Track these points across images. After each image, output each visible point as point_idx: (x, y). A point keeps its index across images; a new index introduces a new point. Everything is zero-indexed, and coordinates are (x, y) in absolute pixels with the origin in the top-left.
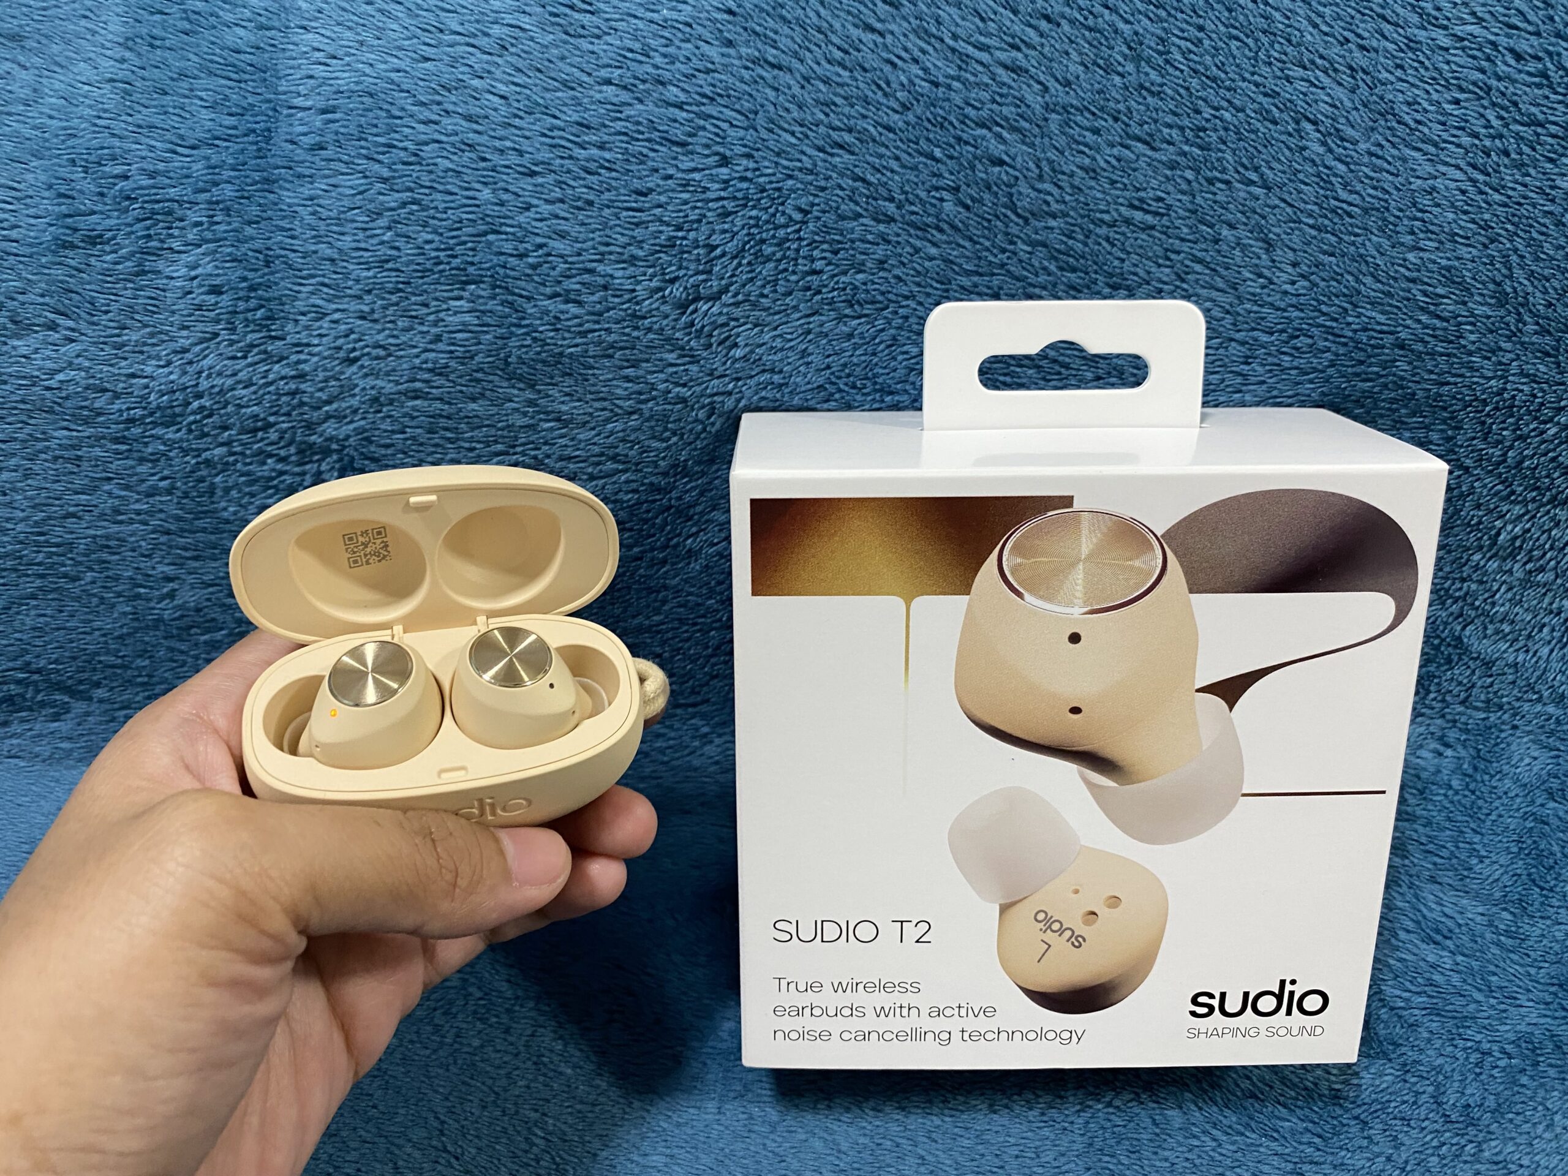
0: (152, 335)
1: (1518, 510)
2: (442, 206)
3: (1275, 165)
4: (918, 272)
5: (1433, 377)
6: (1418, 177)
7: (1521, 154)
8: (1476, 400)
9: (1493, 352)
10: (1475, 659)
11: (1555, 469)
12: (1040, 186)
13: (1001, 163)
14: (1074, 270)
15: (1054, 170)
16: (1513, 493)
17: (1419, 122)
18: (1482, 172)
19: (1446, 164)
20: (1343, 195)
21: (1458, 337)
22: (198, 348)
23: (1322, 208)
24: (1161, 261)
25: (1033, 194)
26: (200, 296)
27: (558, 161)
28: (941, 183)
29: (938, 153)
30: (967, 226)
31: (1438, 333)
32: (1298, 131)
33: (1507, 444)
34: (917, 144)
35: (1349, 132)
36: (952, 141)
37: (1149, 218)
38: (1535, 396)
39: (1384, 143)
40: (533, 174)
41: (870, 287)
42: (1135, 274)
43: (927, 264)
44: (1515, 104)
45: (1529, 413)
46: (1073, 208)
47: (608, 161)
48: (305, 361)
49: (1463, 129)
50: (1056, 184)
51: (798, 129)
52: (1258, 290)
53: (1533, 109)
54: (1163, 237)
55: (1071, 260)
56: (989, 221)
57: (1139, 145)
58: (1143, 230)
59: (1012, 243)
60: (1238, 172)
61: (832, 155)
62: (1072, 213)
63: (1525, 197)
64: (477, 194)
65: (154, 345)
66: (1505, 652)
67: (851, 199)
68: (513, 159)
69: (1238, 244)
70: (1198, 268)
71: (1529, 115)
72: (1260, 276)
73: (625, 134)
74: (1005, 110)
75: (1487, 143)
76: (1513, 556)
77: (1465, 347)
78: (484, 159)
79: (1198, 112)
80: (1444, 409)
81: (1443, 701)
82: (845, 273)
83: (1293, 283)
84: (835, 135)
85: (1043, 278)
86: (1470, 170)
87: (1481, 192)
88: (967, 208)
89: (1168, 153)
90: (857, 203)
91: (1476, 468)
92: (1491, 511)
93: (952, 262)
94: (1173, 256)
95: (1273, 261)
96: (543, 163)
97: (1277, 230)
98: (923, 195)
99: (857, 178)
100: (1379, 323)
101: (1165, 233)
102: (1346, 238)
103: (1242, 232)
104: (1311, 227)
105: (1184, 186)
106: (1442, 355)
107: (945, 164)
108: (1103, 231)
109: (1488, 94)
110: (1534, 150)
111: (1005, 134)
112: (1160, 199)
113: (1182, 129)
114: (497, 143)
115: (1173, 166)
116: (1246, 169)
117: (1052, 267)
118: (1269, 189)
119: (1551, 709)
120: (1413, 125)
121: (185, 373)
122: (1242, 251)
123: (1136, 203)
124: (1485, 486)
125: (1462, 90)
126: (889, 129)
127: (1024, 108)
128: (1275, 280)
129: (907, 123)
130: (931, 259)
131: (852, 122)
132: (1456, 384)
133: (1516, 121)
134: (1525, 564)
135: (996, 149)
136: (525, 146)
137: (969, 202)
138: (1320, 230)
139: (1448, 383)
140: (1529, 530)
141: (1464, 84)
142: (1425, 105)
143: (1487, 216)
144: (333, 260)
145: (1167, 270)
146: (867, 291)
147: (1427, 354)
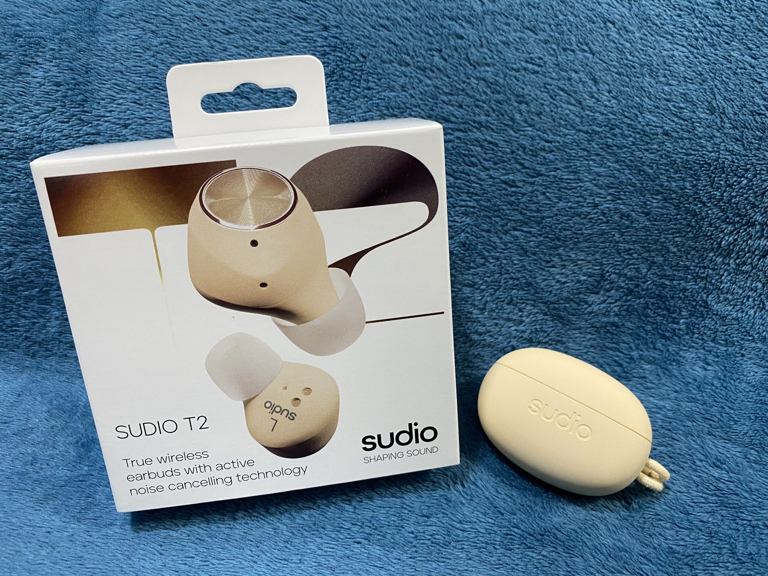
0: (19, 108)
1: (730, 228)
2: (182, 46)
3: (596, 43)
4: (421, 93)
5: (684, 151)
6: (665, 50)
7: (713, 39)
8: (706, 164)
9: (711, 138)
10: (716, 315)
11: (748, 204)
12: (481, 50)
13: (462, 38)
14: (499, 93)
15: (488, 42)
16: (728, 217)
17: (662, 24)
18: (695, 48)
19: (678, 44)
20: (630, 58)
21: (693, 130)
22: (43, 116)
23: (620, 64)
24: (542, 89)
25: (478, 54)
26: (49, 87)
27: (243, 27)
28: (433, 47)
29: (431, 32)
30: (445, 70)
31: (684, 127)
32: (606, 27)
33: (724, 189)
34: (421, 27)
35: (631, 28)
36: (438, 26)
37: (536, 68)
38: (734, 162)
39: (647, 33)
40: (229, 33)
41: (398, 99)
42: (530, 95)
43: (426, 88)
44: (707, 17)
45: (732, 171)
46: (498, 62)
47: (268, 27)
48: (101, 125)
49: (684, 28)
50: (489, 49)
51: (362, 16)
52: (592, 105)
53: (716, 19)
54: (543, 77)
55: (498, 88)
56: (456, 67)
57: (529, 32)
58: (533, 73)
59: (469, 78)
60: (578, 46)
61: (379, 31)
62: (498, 64)
63: (717, 60)
64: (200, 42)
65: (20, 114)
66: (731, 311)
67: (388, 53)
68: (220, 25)
69: (581, 81)
70: (561, 93)
71: (714, 22)
72: (593, 97)
73: (278, 15)
74: (464, 13)
75: (696, 35)
76: (729, 255)
77: (697, 135)
78: (205, 25)
79: (557, 16)
80: (691, 169)
81: (703, 339)
82: (385, 91)
83: (609, 101)
84: (381, 21)
85: (484, 97)
86: (689, 47)
87: (696, 58)
88: (446, 60)
89: (543, 36)
90: (391, 55)
91: (708, 202)
92: (717, 228)
93: (439, 88)
94: (548, 87)
95: (599, 90)
96: (235, 28)
97: (598, 74)
98: (424, 53)
99: (391, 42)
100: (654, 122)
101: (544, 75)
102: (633, 79)
103: (582, 75)
104: (616, 73)
105: (552, 52)
106: (686, 139)
107: (435, 38)
108: (514, 73)
109: (694, 12)
110: (718, 38)
111: (464, 24)
112: (540, 58)
113: (550, 25)
114: (212, 18)
115: (546, 42)
116: (582, 44)
117: (488, 91)
118: (594, 54)
119: (759, 345)
120: (660, 26)
121: (34, 130)
122: (583, 85)
123: (529, 60)
124: (713, 213)
125: (681, 10)
126: (408, 20)
127: (472, 12)
128: (600, 99)
129: (416, 17)
130: (428, 86)
131: (389, 15)
132: (695, 155)
133: (709, 25)
134: (736, 259)
135: (461, 31)
136: (226, 20)
137: (446, 57)
138: (620, 75)
139: (691, 155)
140: (736, 240)
141: (682, 8)
142: (665, 16)
143: (700, 69)
144: (122, 72)
145: (546, 94)
146: (396, 101)
147: (680, 138)
